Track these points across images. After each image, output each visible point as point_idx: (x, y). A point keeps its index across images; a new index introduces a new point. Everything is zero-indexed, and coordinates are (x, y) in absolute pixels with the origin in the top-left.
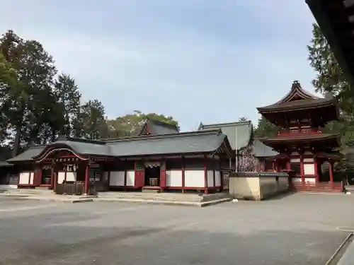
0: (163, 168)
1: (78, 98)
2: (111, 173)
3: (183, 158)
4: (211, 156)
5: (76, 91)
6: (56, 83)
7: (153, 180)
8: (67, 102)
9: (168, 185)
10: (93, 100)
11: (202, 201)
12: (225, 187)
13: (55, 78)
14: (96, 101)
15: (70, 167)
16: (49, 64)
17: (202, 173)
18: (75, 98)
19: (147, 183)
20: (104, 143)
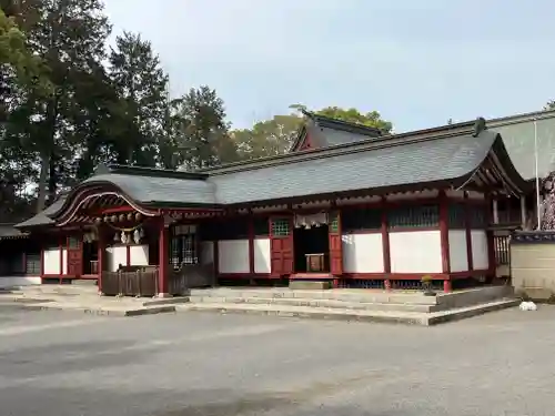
0: (335, 227)
1: (162, 84)
2: (220, 242)
3: (384, 200)
4: (456, 193)
5: (157, 68)
6: (114, 54)
7: (314, 258)
8: (139, 96)
9: (349, 270)
10: (197, 88)
11: (432, 310)
12: (500, 272)
13: (111, 45)
14: (205, 89)
15: (126, 233)
16: (94, 13)
17: (435, 236)
18: (155, 84)
19: (301, 266)
20: (202, 177)
